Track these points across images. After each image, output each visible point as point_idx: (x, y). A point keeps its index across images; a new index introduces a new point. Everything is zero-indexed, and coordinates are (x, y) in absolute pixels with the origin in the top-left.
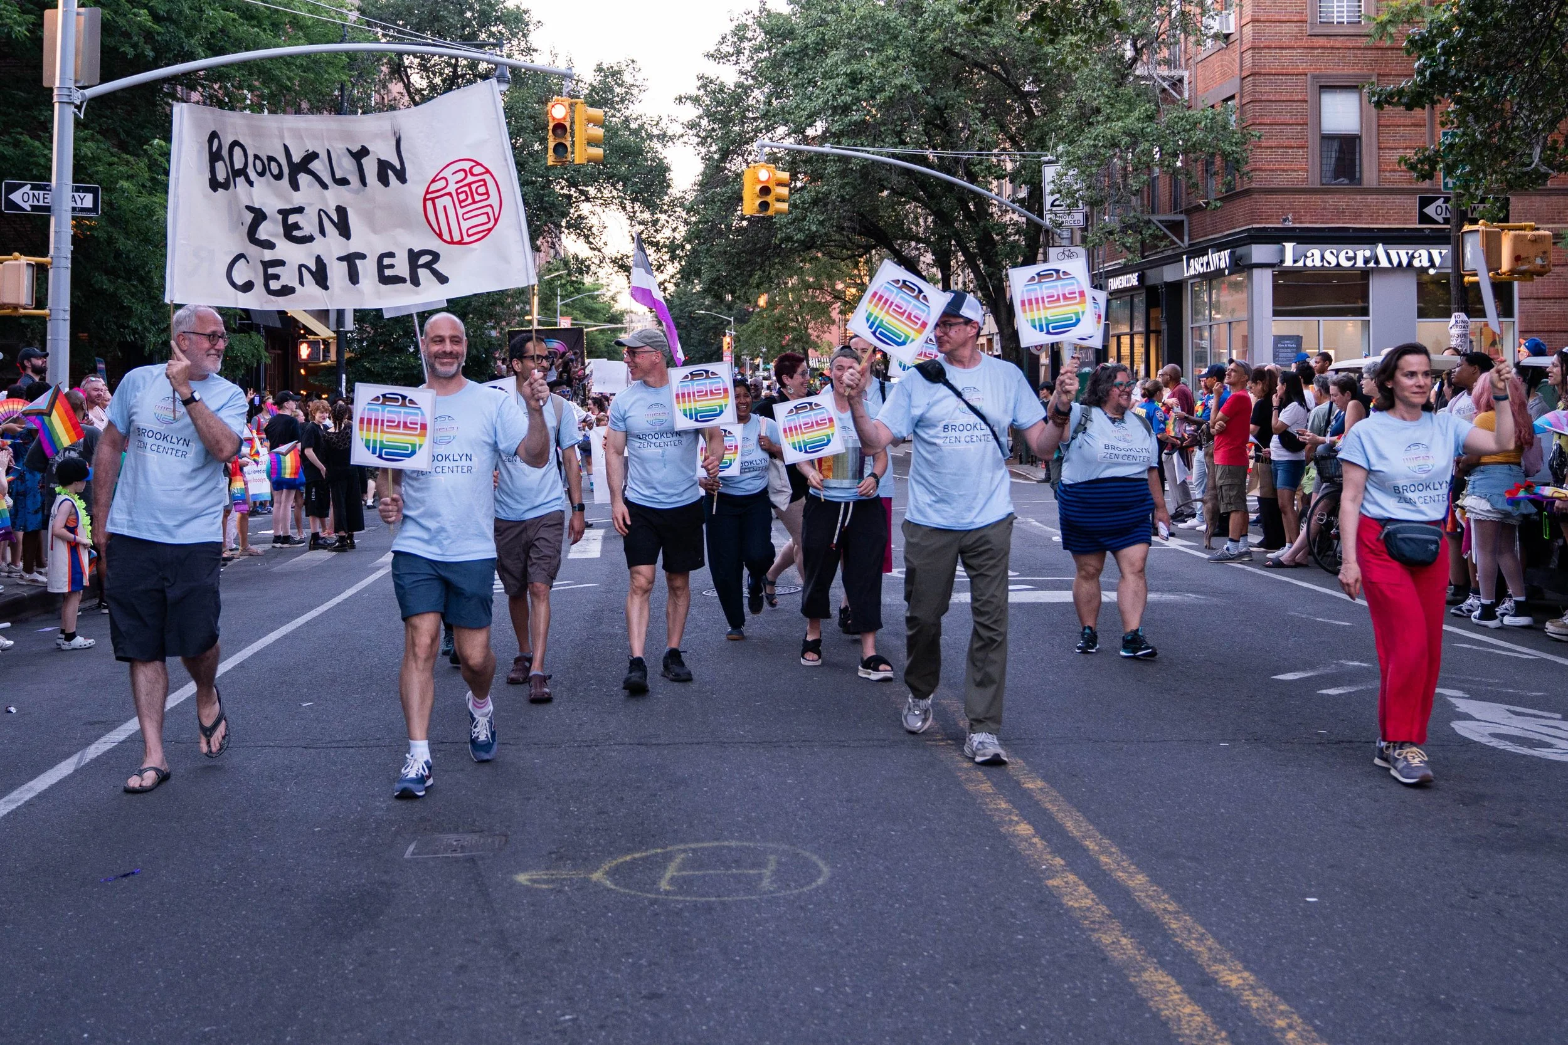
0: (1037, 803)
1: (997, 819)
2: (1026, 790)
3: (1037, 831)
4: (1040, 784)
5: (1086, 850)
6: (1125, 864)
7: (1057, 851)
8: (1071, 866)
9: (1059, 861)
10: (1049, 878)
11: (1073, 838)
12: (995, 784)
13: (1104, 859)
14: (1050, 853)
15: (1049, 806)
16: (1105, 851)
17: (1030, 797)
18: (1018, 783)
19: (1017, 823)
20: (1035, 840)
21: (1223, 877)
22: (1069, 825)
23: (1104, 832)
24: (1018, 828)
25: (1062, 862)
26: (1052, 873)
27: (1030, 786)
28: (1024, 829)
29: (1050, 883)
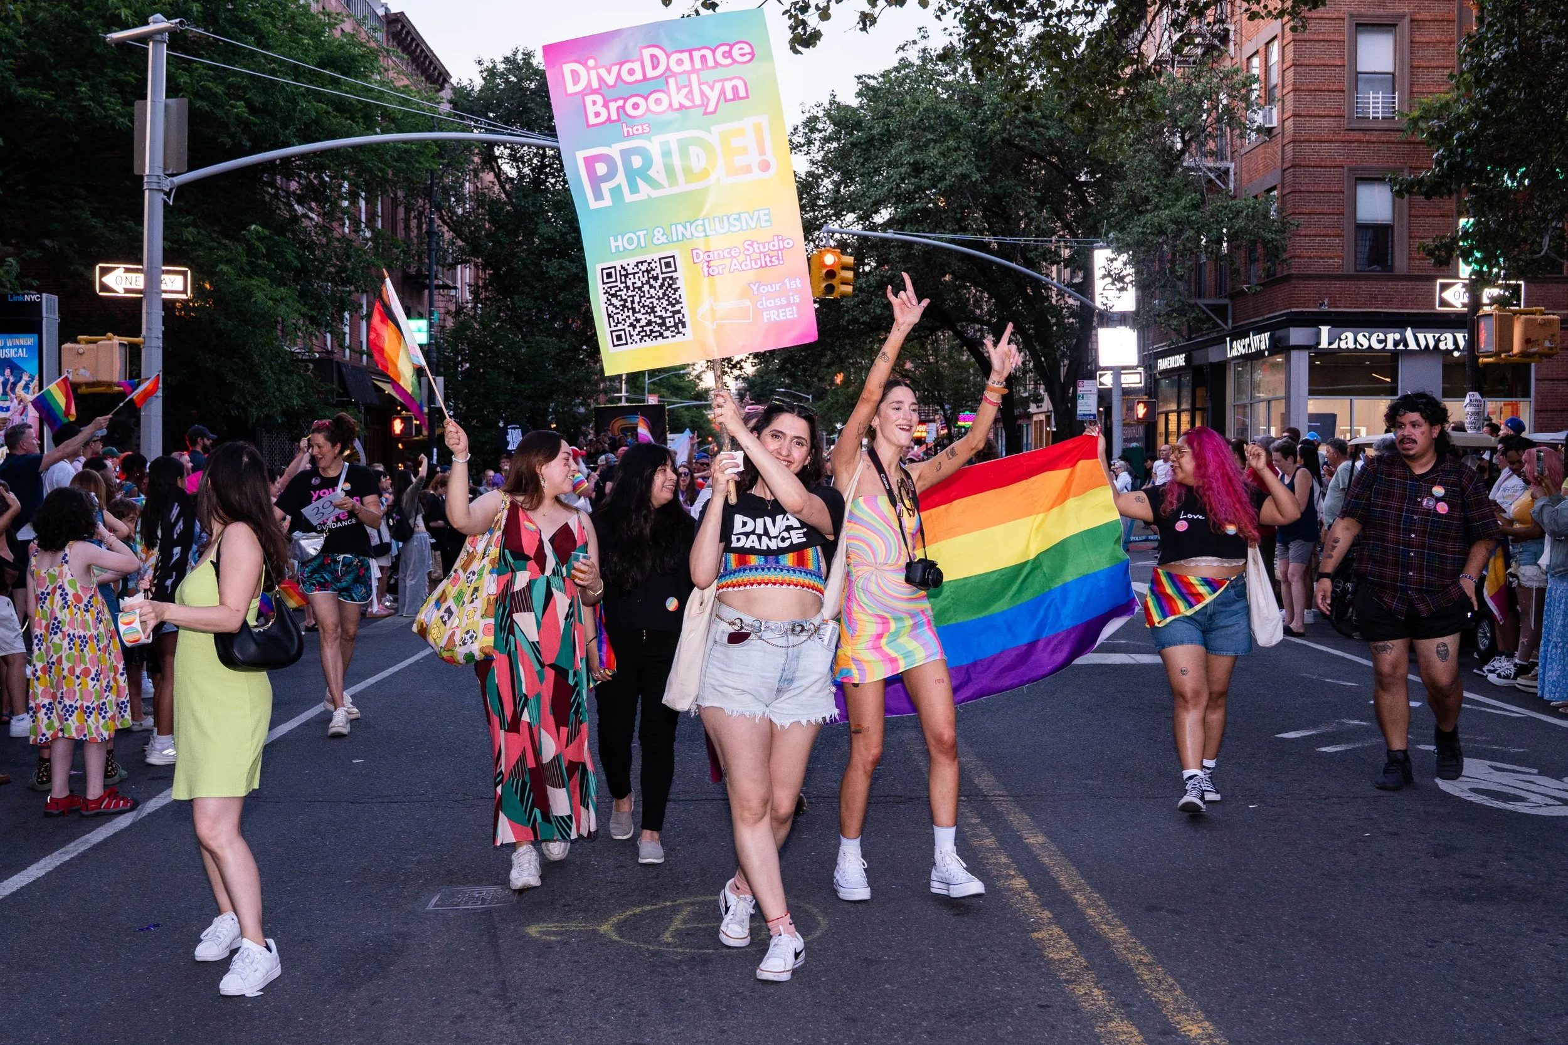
0: (1035, 858)
1: (995, 873)
2: (1027, 845)
3: (1031, 884)
4: (1041, 839)
5: (1074, 903)
6: (1110, 917)
7: (1045, 905)
8: (1058, 920)
9: (1047, 914)
10: (1034, 931)
11: (1064, 892)
12: (998, 840)
13: (1090, 912)
14: (1040, 906)
15: (1046, 861)
16: (1093, 904)
17: (1030, 852)
18: (1020, 838)
19: (1014, 877)
20: (1027, 894)
21: (1200, 930)
22: (1063, 879)
23: (1094, 886)
24: (1013, 882)
25: (1050, 916)
26: (1038, 926)
27: (1031, 841)
28: (1019, 883)
29: (1036, 935)
